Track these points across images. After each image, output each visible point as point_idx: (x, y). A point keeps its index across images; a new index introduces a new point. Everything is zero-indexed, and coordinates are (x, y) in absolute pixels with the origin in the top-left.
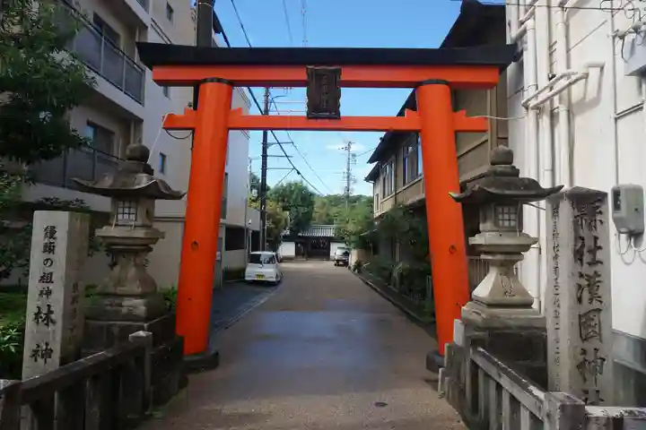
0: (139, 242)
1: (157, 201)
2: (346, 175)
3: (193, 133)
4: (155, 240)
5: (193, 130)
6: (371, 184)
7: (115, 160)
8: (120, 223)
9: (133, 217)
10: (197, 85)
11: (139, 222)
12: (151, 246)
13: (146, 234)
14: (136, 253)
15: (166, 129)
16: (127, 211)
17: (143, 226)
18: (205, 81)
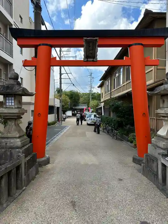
0: (16, 115)
1: (23, 97)
2: (90, 86)
3: (36, 68)
4: (23, 114)
5: (35, 66)
6: (100, 89)
7: (2, 80)
8: (8, 107)
9: (13, 104)
10: (36, 47)
11: (16, 107)
12: (22, 116)
13: (19, 111)
14: (15, 119)
15: (24, 66)
16: (10, 101)
17: (18, 108)
18: (40, 45)
